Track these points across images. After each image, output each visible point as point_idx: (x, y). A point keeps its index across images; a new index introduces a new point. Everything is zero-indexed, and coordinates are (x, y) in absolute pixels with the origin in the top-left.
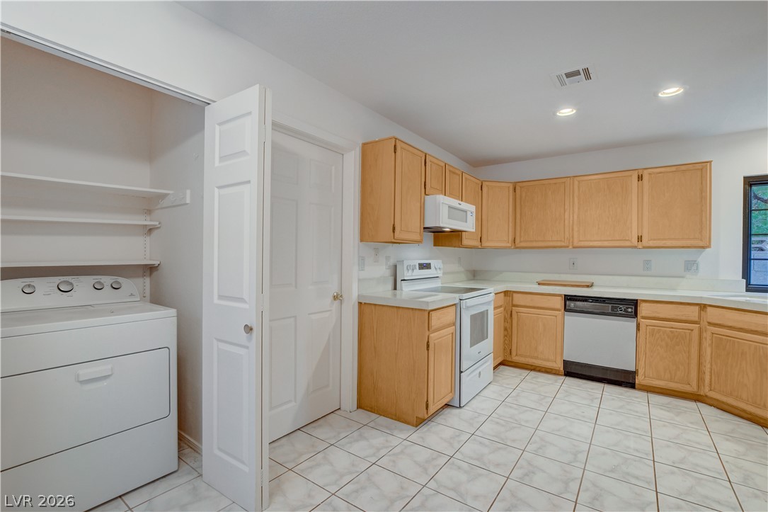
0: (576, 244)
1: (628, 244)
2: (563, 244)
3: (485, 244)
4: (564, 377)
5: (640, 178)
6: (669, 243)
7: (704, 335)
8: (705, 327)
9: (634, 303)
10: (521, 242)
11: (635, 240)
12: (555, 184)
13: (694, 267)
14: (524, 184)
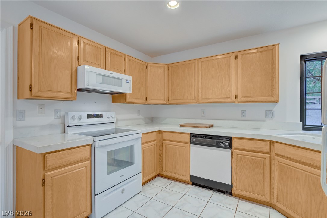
0: (200, 101)
1: (229, 100)
2: (194, 101)
3: (149, 102)
4: (190, 186)
5: (236, 58)
6: (253, 99)
7: (273, 162)
8: (274, 157)
9: (230, 139)
10: (171, 100)
11: (233, 98)
12: (189, 64)
13: (271, 115)
14: (173, 65)
